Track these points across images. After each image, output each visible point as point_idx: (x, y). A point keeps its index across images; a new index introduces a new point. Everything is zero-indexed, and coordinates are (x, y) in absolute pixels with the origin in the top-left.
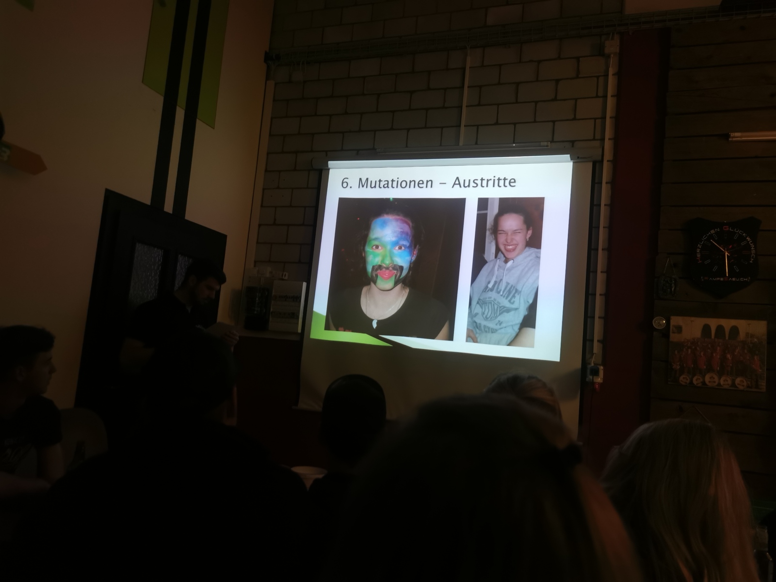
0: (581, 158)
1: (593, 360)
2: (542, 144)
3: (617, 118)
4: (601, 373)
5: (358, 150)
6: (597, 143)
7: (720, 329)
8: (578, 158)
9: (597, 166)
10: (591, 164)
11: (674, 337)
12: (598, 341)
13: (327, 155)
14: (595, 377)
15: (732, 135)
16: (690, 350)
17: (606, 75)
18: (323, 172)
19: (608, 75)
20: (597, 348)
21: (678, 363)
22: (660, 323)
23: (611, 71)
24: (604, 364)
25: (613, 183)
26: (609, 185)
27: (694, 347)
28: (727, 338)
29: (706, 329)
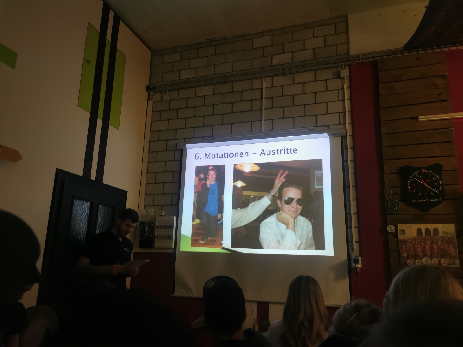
0: (334, 135)
1: (354, 254)
2: (311, 128)
3: (352, 112)
4: (360, 261)
5: (203, 137)
6: (342, 126)
7: (427, 230)
8: (332, 135)
9: (343, 138)
10: (340, 138)
11: (401, 237)
12: (356, 242)
13: (185, 141)
14: (356, 264)
15: (420, 117)
16: (411, 244)
17: (343, 89)
18: (184, 151)
19: (344, 89)
20: (356, 246)
21: (406, 253)
22: (391, 229)
23: (346, 86)
24: (361, 256)
25: (354, 148)
26: (352, 149)
27: (413, 242)
28: (432, 235)
29: (419, 231)
